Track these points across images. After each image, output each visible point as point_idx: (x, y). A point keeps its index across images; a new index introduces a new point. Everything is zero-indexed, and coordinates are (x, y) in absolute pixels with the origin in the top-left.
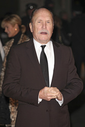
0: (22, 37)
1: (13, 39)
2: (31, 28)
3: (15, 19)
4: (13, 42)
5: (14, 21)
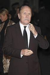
0: (9, 21)
1: (4, 23)
2: (19, 16)
3: (5, 11)
4: (4, 24)
5: (4, 12)
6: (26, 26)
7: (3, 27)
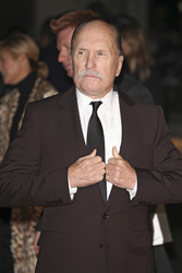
6: (100, 103)
7: (16, 104)
